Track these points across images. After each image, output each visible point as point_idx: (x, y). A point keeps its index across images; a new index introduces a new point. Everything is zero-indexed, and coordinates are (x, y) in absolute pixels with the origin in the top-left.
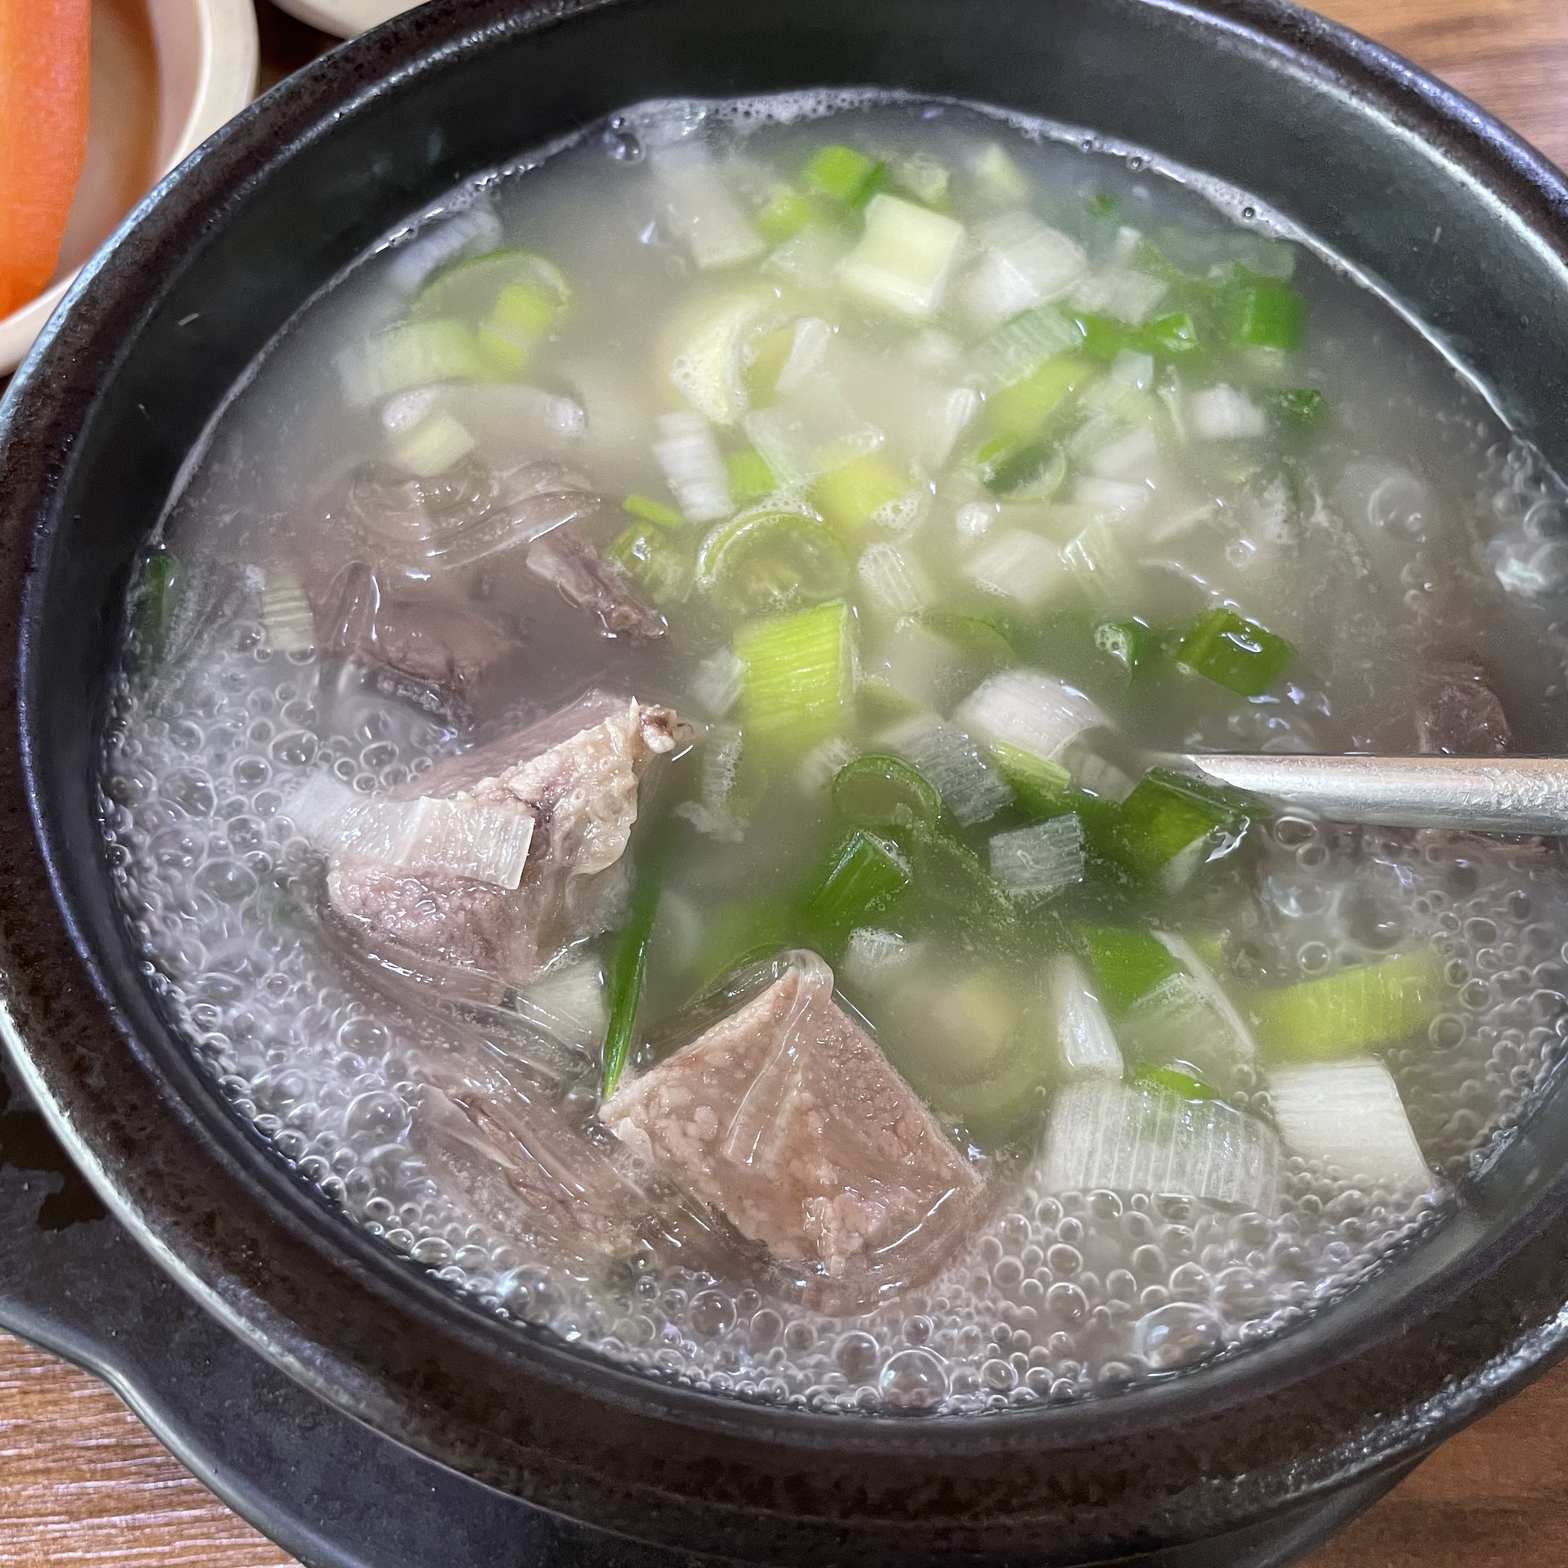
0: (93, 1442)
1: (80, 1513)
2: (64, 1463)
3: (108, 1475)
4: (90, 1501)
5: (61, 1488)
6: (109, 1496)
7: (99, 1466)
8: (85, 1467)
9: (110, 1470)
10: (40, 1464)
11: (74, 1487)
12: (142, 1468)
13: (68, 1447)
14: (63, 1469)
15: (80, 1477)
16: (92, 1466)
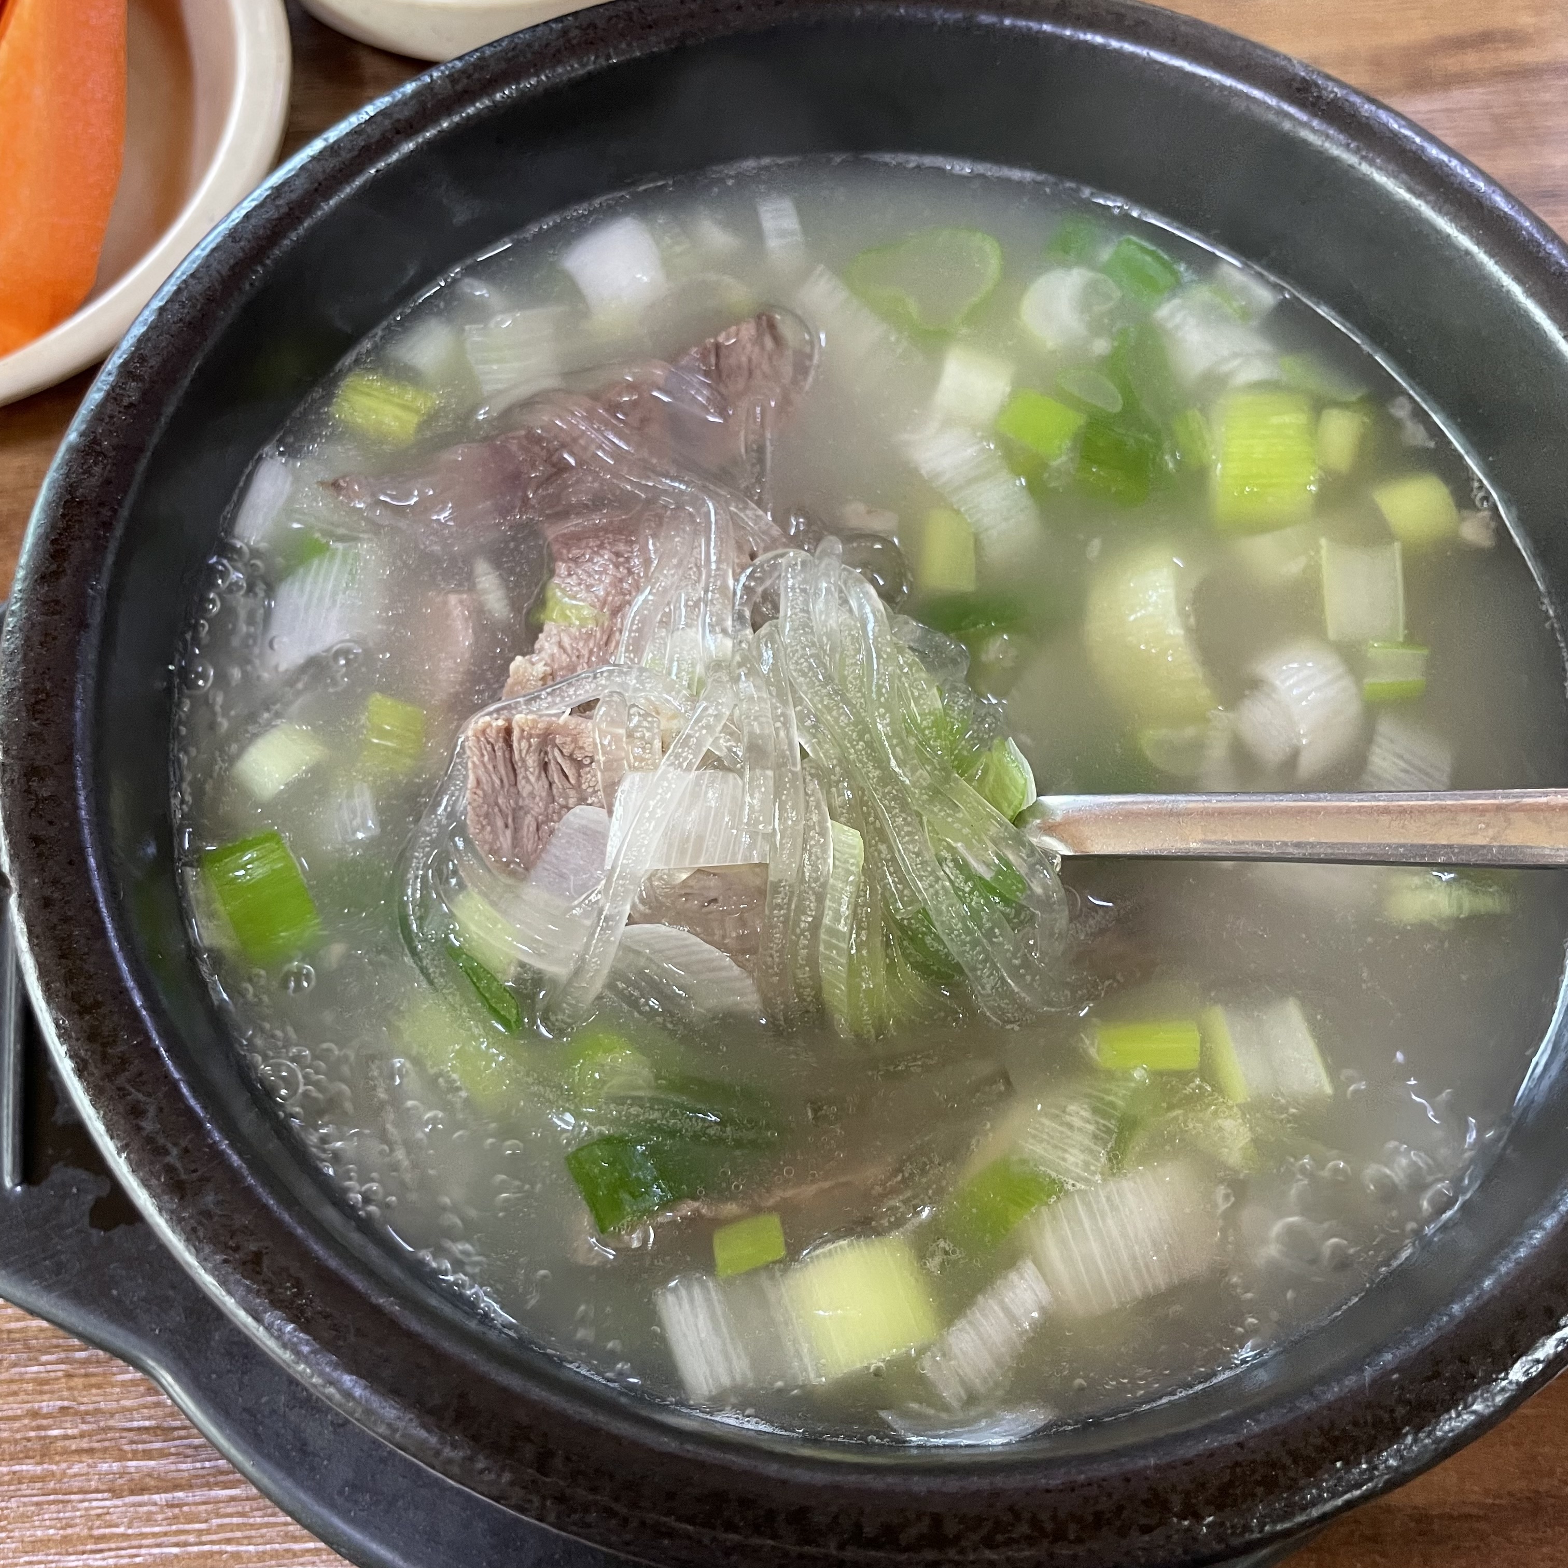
0: (135, 1424)
1: (122, 1491)
2: (107, 1444)
3: (148, 1455)
4: (132, 1480)
5: (105, 1467)
6: (149, 1475)
7: (140, 1447)
8: (127, 1448)
9: (151, 1450)
10: (85, 1444)
11: (116, 1466)
12: (181, 1450)
13: (110, 1428)
14: (105, 1449)
15: (122, 1456)
16: (134, 1446)
